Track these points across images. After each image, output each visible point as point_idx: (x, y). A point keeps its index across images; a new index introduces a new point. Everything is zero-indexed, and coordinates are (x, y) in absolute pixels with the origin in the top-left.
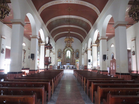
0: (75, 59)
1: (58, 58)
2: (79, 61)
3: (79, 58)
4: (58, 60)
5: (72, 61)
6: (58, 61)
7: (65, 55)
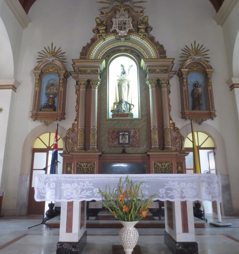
0: (180, 124)
1: (35, 117)
2: (209, 143)
3: (211, 116)
4: (36, 135)
5: (155, 137)
6: (38, 145)
7: (89, 85)
